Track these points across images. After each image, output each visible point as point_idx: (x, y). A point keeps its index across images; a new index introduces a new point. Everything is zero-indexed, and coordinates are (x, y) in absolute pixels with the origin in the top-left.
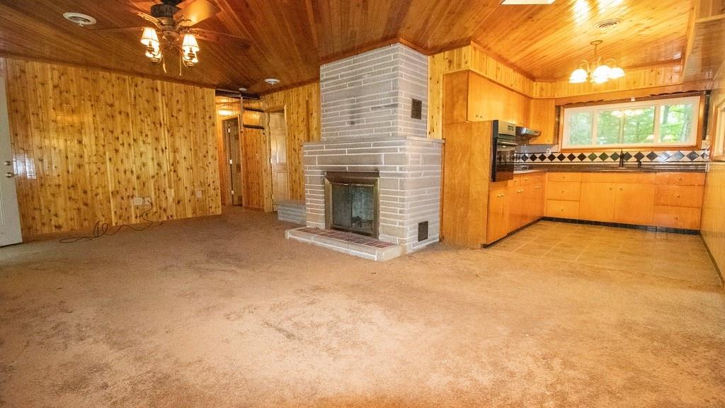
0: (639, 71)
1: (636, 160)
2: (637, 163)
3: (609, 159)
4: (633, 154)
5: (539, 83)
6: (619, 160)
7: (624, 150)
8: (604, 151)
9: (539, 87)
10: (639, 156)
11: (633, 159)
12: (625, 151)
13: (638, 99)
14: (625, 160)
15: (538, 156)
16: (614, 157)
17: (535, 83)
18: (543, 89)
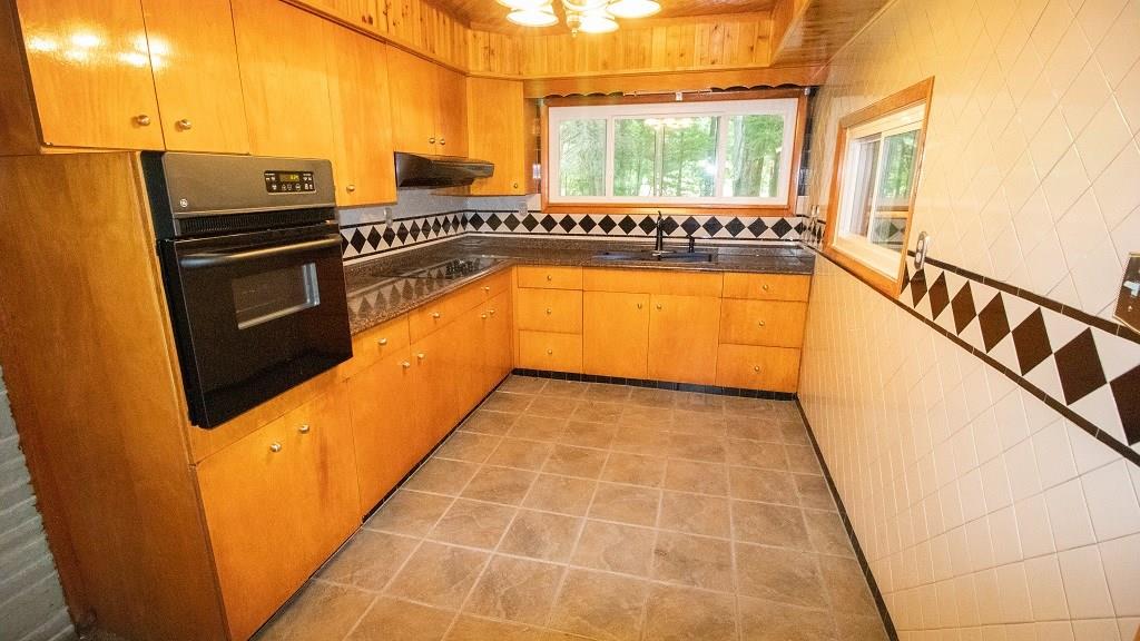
0: (690, 28)
1: (685, 234)
2: (687, 241)
3: (638, 231)
4: (680, 221)
5: (480, 34)
6: (654, 232)
7: (663, 211)
8: (627, 211)
9: (481, 44)
10: (690, 226)
11: (680, 232)
12: (666, 213)
13: (688, 97)
14: (665, 234)
15: (503, 217)
16: (647, 224)
17: (470, 33)
18: (491, 52)
